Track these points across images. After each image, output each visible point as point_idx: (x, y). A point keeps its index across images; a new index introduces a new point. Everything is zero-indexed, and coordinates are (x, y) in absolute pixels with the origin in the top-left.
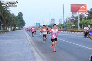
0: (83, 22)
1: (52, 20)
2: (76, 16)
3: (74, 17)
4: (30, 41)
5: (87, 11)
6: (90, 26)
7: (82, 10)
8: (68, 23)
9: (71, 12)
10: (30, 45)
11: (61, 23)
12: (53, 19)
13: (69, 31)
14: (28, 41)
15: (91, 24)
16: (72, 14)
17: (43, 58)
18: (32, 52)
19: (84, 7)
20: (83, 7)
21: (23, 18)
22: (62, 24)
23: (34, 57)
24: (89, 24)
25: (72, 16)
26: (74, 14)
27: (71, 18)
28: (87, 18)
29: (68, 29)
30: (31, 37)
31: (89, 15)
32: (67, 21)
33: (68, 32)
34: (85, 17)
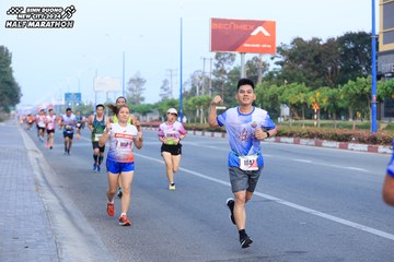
0: (262, 95)
1: (132, 81)
2: (232, 68)
3: (225, 72)
4: (40, 168)
5: (279, 49)
6: (288, 109)
7: (258, 46)
8: (198, 97)
9: (213, 50)
10: (37, 183)
11: (170, 98)
12: (139, 80)
13: (200, 130)
14: (32, 170)
15: (293, 102)
16: (217, 57)
17: (91, 242)
18: (47, 214)
19: (266, 34)
20: (260, 33)
21: (11, 71)
22: (173, 100)
23: (54, 233)
24: (283, 103)
25: (218, 66)
26: (224, 59)
27: (213, 77)
28: (279, 77)
29: (198, 121)
30: (42, 150)
31: (286, 66)
32: (194, 89)
33: (199, 133)
34: (271, 74)
